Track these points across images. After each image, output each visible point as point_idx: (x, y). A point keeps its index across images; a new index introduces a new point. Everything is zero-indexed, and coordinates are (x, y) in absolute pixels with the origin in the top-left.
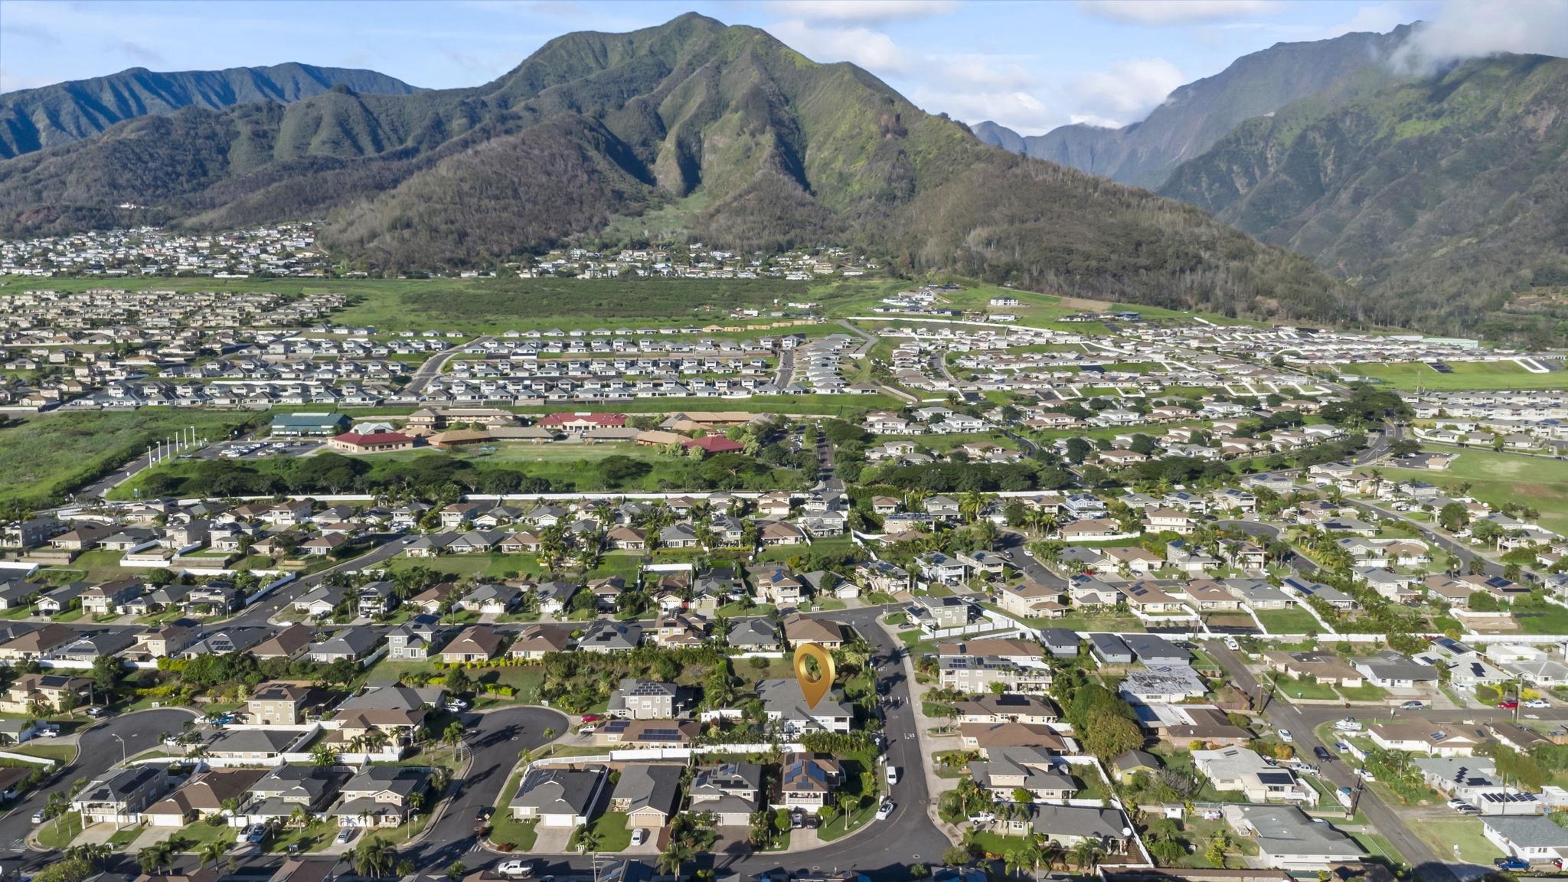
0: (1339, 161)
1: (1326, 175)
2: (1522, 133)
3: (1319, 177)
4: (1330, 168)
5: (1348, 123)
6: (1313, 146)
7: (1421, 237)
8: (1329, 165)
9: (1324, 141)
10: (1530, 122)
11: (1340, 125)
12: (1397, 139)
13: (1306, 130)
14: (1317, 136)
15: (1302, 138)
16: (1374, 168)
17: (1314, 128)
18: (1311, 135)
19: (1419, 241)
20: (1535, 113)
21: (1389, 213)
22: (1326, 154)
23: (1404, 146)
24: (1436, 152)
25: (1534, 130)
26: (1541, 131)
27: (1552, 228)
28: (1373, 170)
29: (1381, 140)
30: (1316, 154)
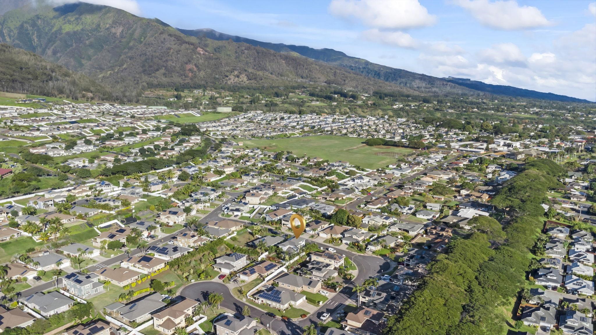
0: (39, 37)
1: (35, 42)
2: (112, 34)
3: (32, 43)
4: (36, 40)
5: (40, 22)
6: (27, 30)
7: (89, 70)
8: (35, 38)
9: (31, 28)
10: (113, 30)
11: (37, 23)
12: (64, 32)
13: (22, 23)
14: (28, 26)
15: (22, 26)
16: (59, 41)
17: (26, 22)
18: (25, 25)
19: (88, 71)
20: (115, 27)
21: (72, 60)
22: (33, 34)
23: (68, 33)
24: (81, 38)
25: (115, 34)
26: (118, 34)
27: (141, 69)
28: (58, 43)
29: (56, 31)
30: (29, 34)
